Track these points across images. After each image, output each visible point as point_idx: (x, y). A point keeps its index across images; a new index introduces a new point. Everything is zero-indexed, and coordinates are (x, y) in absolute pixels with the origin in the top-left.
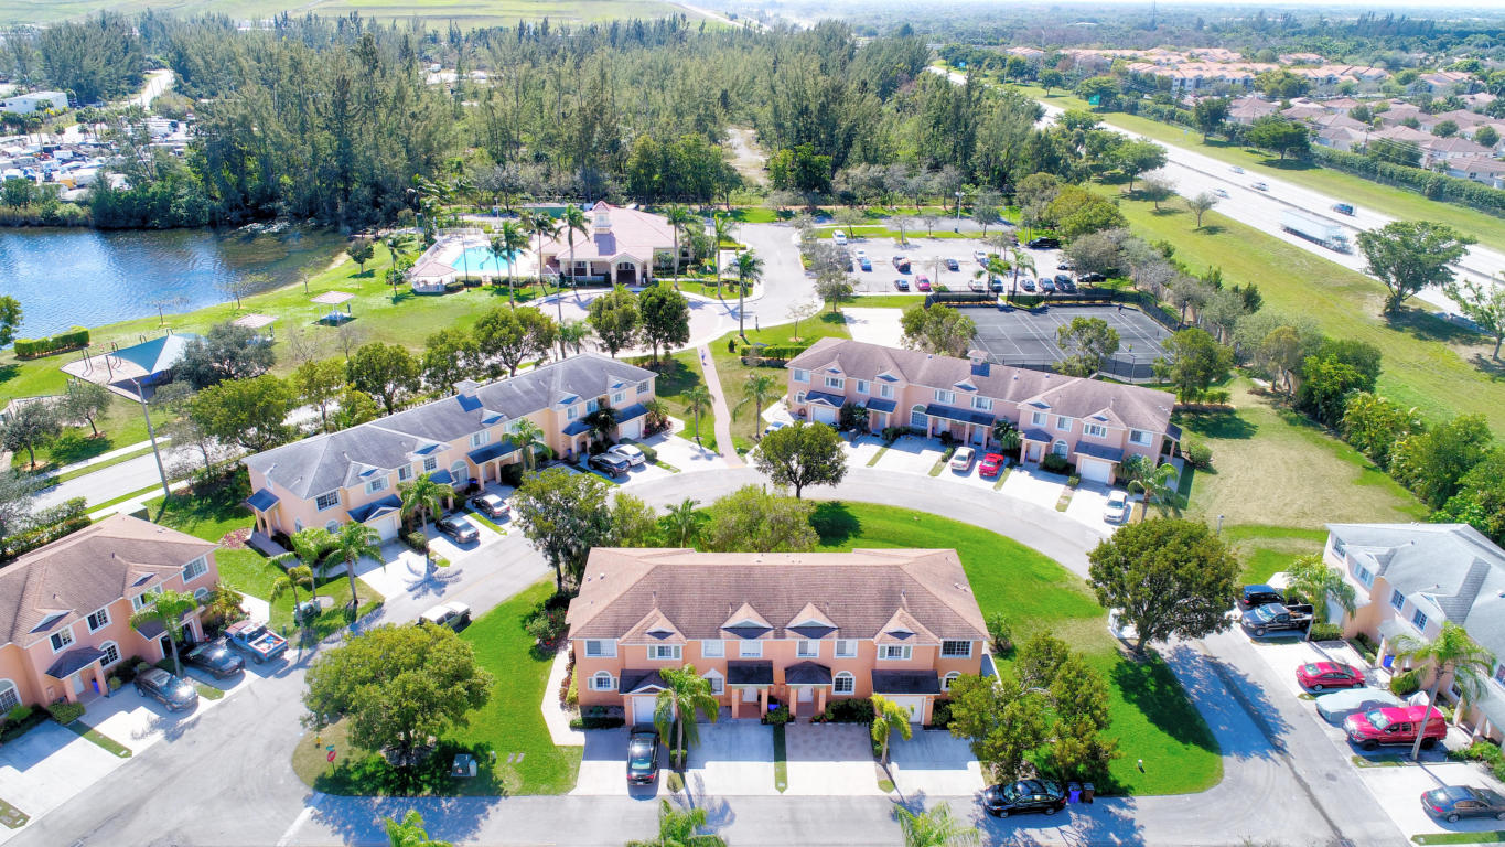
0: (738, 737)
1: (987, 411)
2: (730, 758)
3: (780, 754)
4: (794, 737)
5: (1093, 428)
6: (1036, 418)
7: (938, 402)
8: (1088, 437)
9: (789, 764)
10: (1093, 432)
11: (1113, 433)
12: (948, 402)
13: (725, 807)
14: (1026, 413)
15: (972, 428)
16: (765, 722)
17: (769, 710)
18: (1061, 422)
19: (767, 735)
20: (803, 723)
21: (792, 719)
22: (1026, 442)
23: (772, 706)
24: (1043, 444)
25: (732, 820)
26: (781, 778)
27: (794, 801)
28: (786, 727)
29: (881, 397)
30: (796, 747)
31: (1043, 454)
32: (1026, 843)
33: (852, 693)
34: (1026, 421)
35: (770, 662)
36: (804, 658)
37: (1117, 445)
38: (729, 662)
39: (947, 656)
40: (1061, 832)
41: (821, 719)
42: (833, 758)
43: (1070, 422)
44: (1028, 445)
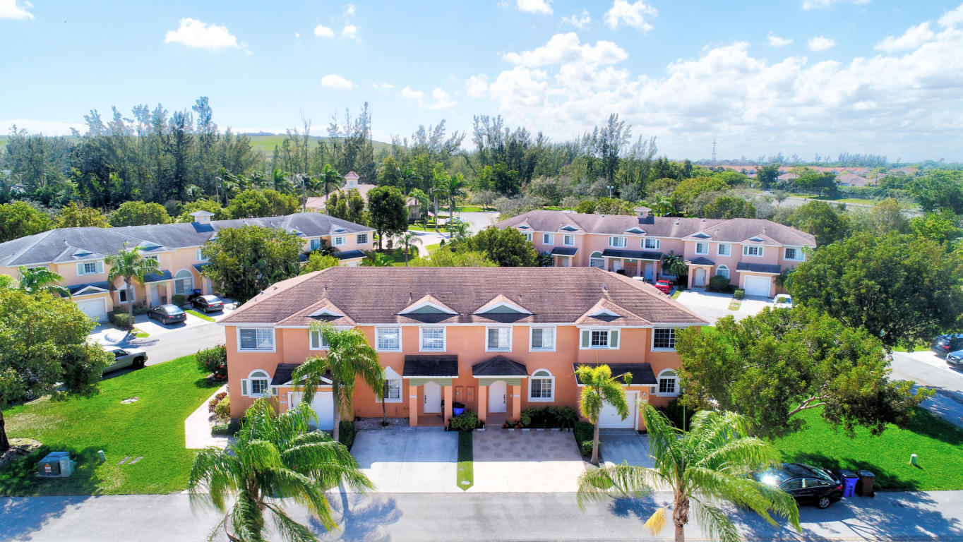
0: (415, 441)
1: (655, 250)
2: (402, 459)
3: (465, 453)
4: (484, 441)
5: (751, 249)
6: (699, 247)
7: (612, 247)
8: (747, 258)
9: (477, 465)
10: (751, 253)
11: (769, 251)
12: (621, 247)
13: (391, 505)
14: (690, 246)
15: (644, 264)
16: (450, 429)
17: (454, 415)
18: (722, 247)
19: (451, 440)
20: (495, 429)
21: (480, 425)
22: (692, 266)
23: (458, 411)
24: (707, 267)
25: (396, 518)
26: (466, 478)
27: (478, 497)
28: (474, 433)
29: (564, 245)
30: (485, 449)
31: (708, 277)
32: (806, 538)
33: (552, 399)
34: (690, 249)
35: (456, 357)
36: (494, 352)
37: (774, 261)
38: (407, 357)
39: (659, 350)
40: (849, 525)
41: (518, 425)
42: (530, 458)
43: (729, 245)
44: (694, 271)
